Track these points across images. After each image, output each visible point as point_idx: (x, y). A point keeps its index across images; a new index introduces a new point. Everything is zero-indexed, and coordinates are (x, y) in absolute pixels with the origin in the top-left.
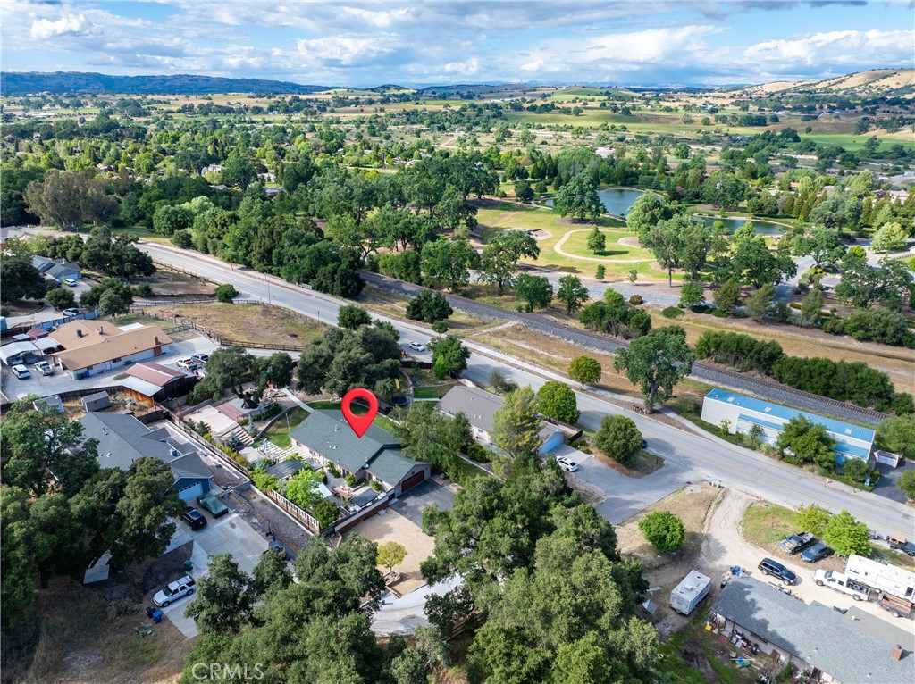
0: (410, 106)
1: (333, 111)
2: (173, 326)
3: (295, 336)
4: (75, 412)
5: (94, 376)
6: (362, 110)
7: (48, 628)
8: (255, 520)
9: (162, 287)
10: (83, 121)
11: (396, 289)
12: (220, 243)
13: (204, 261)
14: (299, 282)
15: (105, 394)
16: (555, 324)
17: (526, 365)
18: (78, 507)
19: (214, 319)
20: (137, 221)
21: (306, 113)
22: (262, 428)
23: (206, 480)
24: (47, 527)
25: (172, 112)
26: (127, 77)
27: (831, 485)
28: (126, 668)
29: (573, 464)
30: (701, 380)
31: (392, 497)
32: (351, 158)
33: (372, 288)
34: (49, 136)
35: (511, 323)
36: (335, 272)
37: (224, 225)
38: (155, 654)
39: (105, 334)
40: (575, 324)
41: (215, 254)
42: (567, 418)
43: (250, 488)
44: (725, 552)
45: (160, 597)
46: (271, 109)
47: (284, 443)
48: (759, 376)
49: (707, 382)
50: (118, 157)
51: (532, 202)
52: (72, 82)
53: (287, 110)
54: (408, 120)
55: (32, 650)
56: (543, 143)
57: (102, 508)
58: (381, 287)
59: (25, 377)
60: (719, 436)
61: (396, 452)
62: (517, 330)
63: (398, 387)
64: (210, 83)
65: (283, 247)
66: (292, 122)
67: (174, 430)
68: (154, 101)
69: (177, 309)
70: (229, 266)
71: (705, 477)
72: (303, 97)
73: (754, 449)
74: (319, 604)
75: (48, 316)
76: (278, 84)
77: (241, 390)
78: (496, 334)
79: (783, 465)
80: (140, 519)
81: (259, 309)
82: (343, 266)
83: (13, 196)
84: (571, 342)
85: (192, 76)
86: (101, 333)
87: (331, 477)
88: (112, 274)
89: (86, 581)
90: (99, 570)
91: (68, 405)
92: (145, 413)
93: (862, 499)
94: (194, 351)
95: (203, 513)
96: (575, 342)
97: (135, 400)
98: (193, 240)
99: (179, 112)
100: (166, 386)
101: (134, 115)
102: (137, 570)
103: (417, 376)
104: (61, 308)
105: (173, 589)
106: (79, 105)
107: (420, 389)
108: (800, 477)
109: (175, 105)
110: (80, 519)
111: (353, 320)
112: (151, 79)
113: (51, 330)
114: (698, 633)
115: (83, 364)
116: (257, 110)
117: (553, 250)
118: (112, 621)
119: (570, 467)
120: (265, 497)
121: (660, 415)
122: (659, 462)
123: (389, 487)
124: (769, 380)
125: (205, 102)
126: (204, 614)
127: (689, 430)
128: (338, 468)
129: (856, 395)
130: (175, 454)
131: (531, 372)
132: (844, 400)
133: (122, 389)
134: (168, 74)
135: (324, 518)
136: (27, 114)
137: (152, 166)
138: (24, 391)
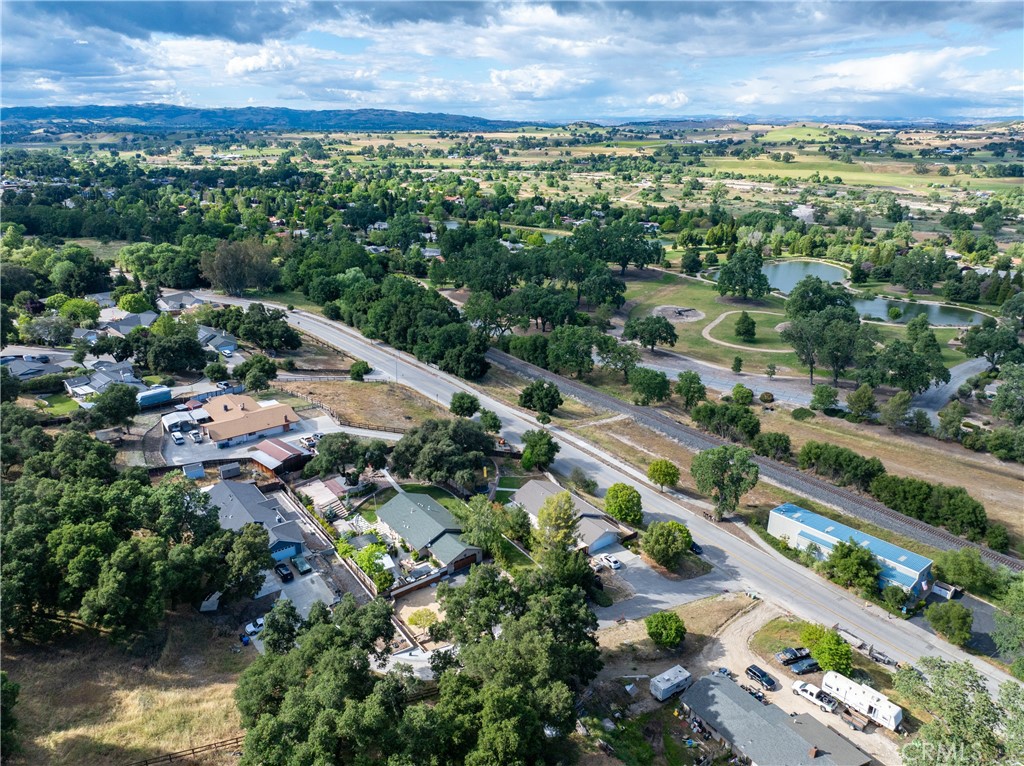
0: (598, 150)
1: (515, 155)
2: (304, 403)
3: (409, 418)
4: (213, 478)
5: (233, 446)
6: (547, 154)
7: (173, 637)
8: (330, 580)
9: (305, 361)
10: (265, 164)
11: (522, 371)
12: (364, 317)
13: (348, 334)
14: (428, 362)
15: (237, 465)
16: (666, 421)
17: (616, 463)
18: (199, 556)
19: (342, 397)
20: (297, 287)
21: (486, 158)
22: (357, 504)
23: (299, 544)
24: (178, 567)
25: (351, 154)
26: (313, 112)
27: (869, 609)
28: (219, 672)
29: (616, 562)
30: (794, 491)
31: (444, 574)
32: (518, 217)
33: (499, 369)
34: (231, 184)
35: (622, 417)
36: (460, 356)
37: (369, 300)
38: (240, 666)
39: (246, 410)
40: (687, 420)
41: (358, 328)
42: (629, 519)
43: (334, 554)
44: (724, 655)
45: (250, 628)
46: (451, 152)
47: (371, 519)
48: (856, 492)
49: (799, 493)
50: (291, 210)
51: (698, 275)
52: (260, 118)
53: (467, 154)
54: (593, 167)
55: (161, 649)
56: (736, 198)
57: (216, 558)
58: (508, 368)
59: (180, 443)
60: (778, 549)
61: (454, 536)
62: (625, 424)
63: (485, 475)
64: (395, 118)
65: (417, 326)
66: (471, 167)
67: (284, 499)
68: (335, 141)
69: (313, 386)
70: (369, 340)
71: (745, 588)
72: (487, 136)
73: (808, 566)
74: (338, 640)
75: (205, 387)
76: (465, 119)
77: (344, 470)
78: (601, 427)
79: (830, 585)
80: (240, 569)
81: (386, 388)
82: (469, 350)
83: (191, 261)
84: (676, 441)
85: (378, 110)
86: (243, 409)
87: (402, 553)
88: (262, 348)
89: (202, 609)
90: (211, 603)
91: (209, 471)
92: (266, 483)
93: (894, 626)
94: (317, 429)
95: (292, 569)
96: (680, 440)
97: (260, 471)
98: (342, 311)
99: (359, 154)
100: (285, 462)
101: (314, 158)
102: (237, 606)
103: (507, 465)
104: (216, 380)
105: (259, 623)
106: (264, 145)
107: (506, 479)
108: (842, 598)
109: (356, 146)
110: (200, 564)
111: (464, 405)
112: (336, 113)
113: (205, 402)
114: (665, 717)
115: (224, 437)
116: (437, 153)
117: (701, 334)
118: (214, 639)
119: (613, 565)
120: (343, 562)
121: (728, 524)
122: (706, 569)
123: (444, 565)
124: (866, 497)
125: (386, 143)
126: (268, 638)
127: (751, 541)
128: (408, 545)
129: (949, 521)
130: (280, 521)
131: (619, 470)
132: (938, 525)
133: (251, 461)
134: (354, 108)
135: (381, 584)
136: (215, 156)
137: (321, 221)
138: (179, 455)
